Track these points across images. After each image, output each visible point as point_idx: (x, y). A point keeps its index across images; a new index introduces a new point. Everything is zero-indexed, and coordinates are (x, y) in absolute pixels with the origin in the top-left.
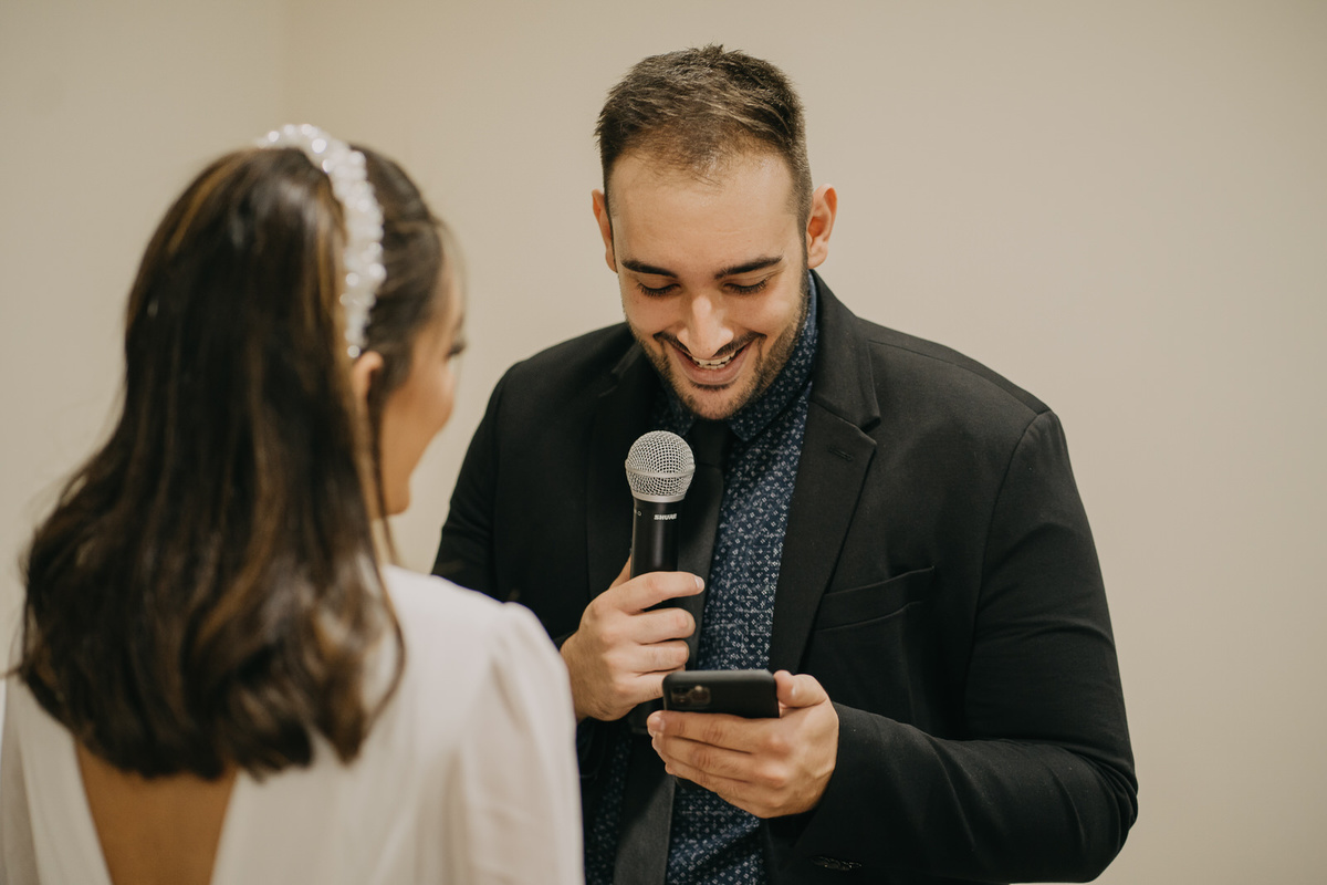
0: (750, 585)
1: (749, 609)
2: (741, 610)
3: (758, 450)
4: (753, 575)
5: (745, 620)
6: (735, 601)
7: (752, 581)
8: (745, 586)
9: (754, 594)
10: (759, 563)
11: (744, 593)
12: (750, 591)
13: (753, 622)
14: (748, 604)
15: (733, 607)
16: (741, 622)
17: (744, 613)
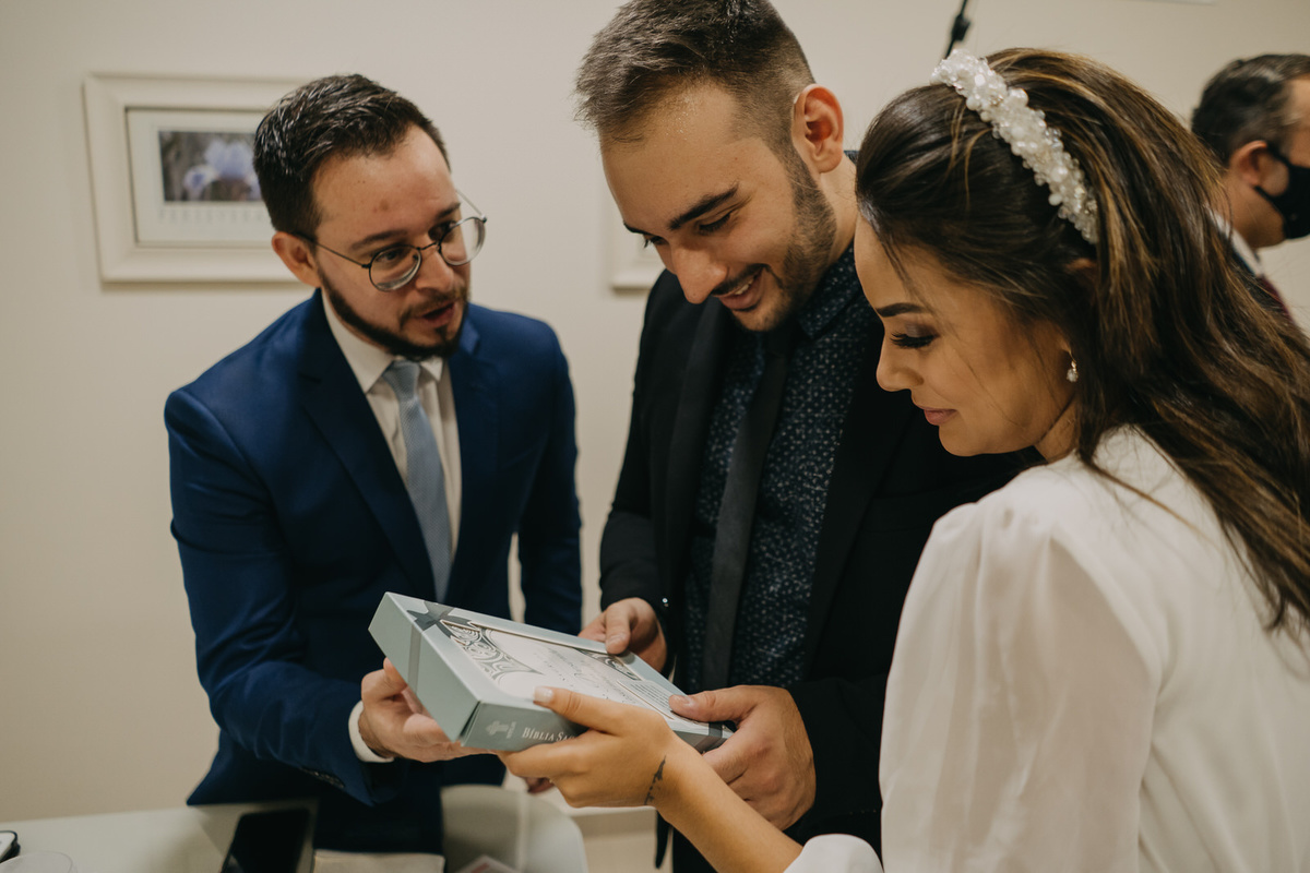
0: (818, 463)
1: (815, 486)
2: (808, 486)
3: (828, 340)
4: (820, 453)
5: (811, 496)
6: (804, 477)
9: (820, 472)
11: (811, 469)
12: (817, 469)
13: (818, 499)
14: (814, 481)
15: (802, 482)
17: (811, 490)
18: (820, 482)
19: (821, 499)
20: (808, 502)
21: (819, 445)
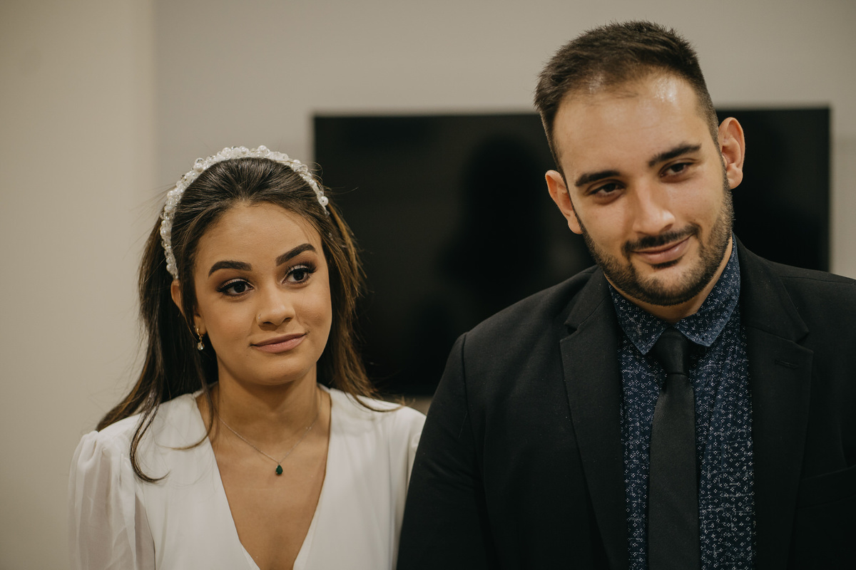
1: (735, 494)
2: (726, 495)
4: (731, 465)
5: (731, 503)
6: (719, 489)
7: (732, 470)
8: (725, 475)
9: (736, 481)
10: (736, 454)
11: (726, 481)
12: (731, 479)
13: (740, 504)
14: (732, 490)
15: (718, 494)
16: (728, 505)
17: (730, 498)
18: (738, 489)
19: (744, 503)
20: (729, 510)
21: (729, 458)
